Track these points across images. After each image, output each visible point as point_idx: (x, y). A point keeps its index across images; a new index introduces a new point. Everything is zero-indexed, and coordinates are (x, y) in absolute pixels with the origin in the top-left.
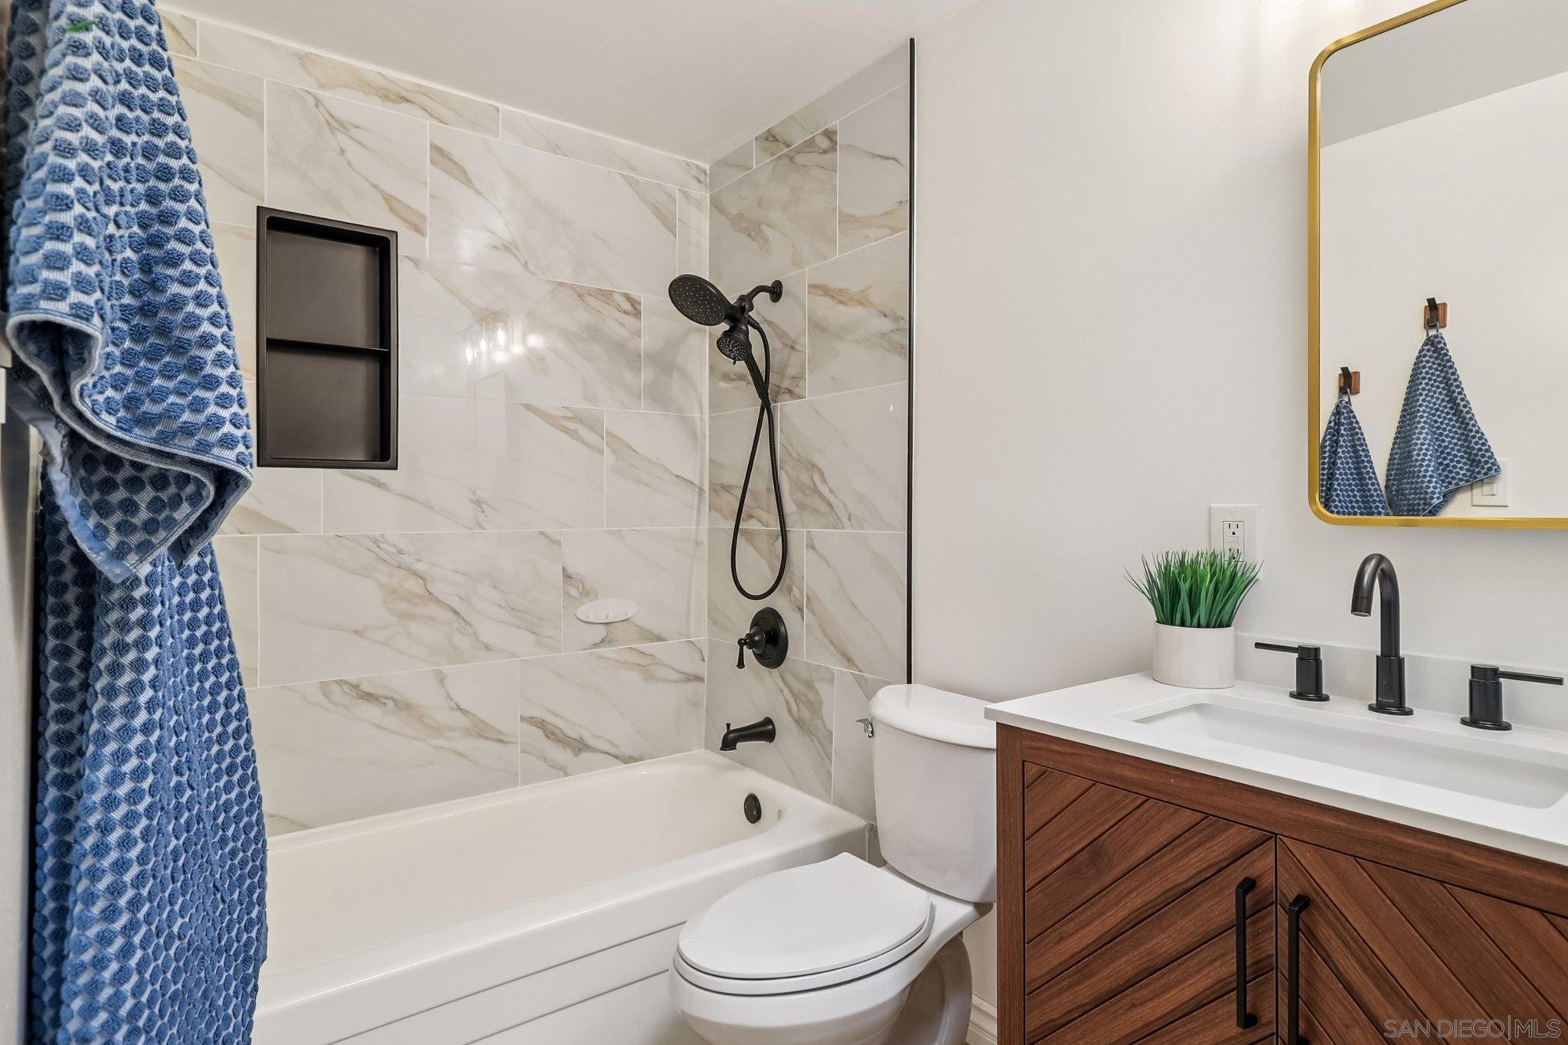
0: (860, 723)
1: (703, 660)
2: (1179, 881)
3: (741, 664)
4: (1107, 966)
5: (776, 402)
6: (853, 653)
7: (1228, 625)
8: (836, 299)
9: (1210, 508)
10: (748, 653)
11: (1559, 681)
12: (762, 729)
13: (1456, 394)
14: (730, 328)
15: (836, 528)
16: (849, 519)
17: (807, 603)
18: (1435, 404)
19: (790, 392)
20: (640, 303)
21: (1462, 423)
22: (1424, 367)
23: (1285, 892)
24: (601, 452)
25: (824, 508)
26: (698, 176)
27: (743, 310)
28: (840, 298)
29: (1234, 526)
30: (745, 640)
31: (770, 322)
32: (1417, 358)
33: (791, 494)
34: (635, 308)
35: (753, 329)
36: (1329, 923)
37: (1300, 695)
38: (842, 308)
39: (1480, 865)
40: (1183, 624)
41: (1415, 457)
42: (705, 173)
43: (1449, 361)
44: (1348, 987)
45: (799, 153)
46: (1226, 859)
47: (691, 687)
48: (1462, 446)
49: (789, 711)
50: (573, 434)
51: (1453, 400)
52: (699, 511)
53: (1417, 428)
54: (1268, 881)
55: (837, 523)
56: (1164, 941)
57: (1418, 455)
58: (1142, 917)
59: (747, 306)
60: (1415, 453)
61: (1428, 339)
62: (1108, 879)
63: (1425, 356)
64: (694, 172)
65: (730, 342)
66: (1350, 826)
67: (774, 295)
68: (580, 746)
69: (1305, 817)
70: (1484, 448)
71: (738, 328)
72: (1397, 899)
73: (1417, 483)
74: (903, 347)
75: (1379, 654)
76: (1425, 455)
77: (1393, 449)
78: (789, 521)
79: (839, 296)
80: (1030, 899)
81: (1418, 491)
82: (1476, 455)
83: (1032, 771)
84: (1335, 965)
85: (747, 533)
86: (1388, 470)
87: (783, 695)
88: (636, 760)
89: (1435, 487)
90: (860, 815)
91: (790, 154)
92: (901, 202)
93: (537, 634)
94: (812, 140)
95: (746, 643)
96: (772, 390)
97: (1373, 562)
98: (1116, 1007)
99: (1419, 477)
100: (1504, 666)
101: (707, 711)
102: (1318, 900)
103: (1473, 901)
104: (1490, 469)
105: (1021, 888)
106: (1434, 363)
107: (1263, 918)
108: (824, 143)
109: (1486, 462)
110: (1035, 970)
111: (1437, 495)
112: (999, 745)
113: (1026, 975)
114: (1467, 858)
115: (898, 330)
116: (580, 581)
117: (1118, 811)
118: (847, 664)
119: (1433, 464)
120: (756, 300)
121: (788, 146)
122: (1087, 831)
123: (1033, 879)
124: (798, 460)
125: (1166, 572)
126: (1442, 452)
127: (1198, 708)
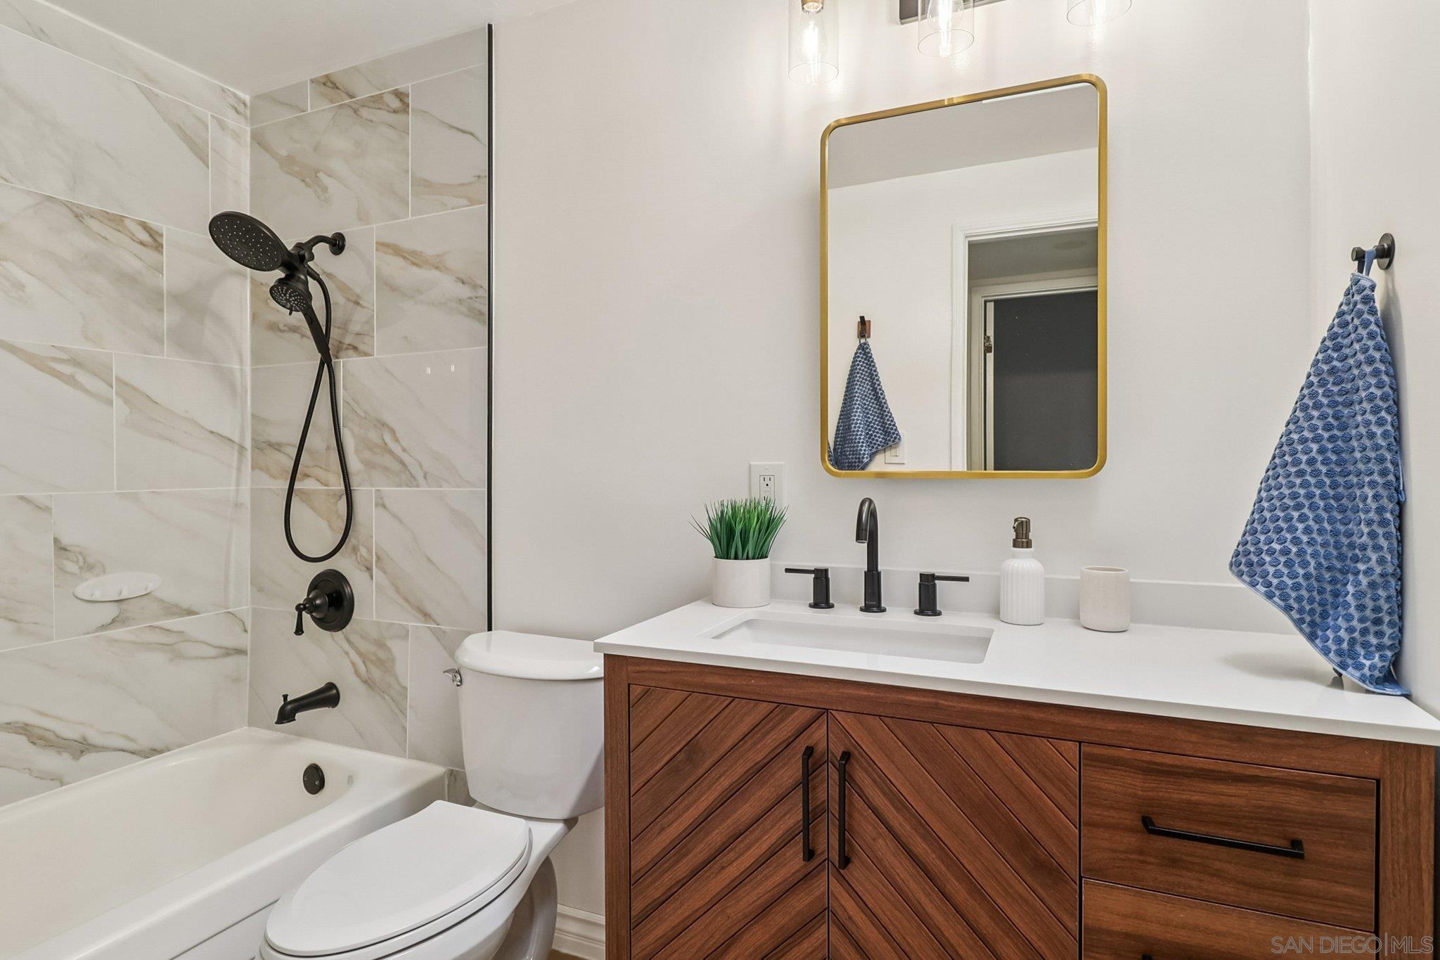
0: (447, 674)
1: (246, 631)
2: (758, 760)
3: (299, 630)
4: (701, 842)
5: (337, 358)
6: (430, 608)
7: (766, 557)
8: (408, 259)
9: (750, 465)
10: (306, 617)
11: (966, 579)
12: (323, 696)
13: (876, 386)
14: (286, 276)
15: (410, 487)
16: (425, 477)
17: (376, 561)
18: (864, 391)
19: (355, 348)
20: (161, 235)
21: (880, 406)
22: (858, 365)
23: (834, 751)
24: (110, 403)
25: (395, 466)
26: (236, 106)
27: (302, 259)
28: (413, 260)
29: (767, 478)
30: (304, 605)
31: (330, 274)
32: (854, 358)
33: (357, 452)
34: (155, 241)
35: (312, 280)
36: (862, 768)
37: (815, 605)
38: (415, 269)
39: (955, 707)
40: (736, 558)
41: (853, 429)
42: (244, 104)
43: (872, 362)
44: (875, 811)
45: (364, 106)
46: (792, 735)
47: (231, 661)
48: (879, 422)
49: (357, 672)
50: (71, 381)
51: (874, 389)
52: (239, 470)
53: (854, 408)
54: (821, 747)
55: (412, 481)
56: (745, 810)
57: (855, 427)
58: (729, 795)
59: (306, 255)
60: (853, 426)
61: (861, 345)
62: (701, 771)
63: (859, 357)
64: (232, 101)
65: (287, 291)
66: (877, 695)
67: (335, 248)
68: (82, 747)
69: (847, 694)
70: (892, 424)
71: (296, 278)
72: (905, 740)
73: (854, 447)
74: (481, 314)
75: (866, 570)
76: (859, 427)
77: (839, 423)
78: (354, 481)
79: (414, 258)
80: (634, 803)
81: (855, 452)
82: (888, 428)
83: (637, 691)
84: (867, 798)
85: (304, 493)
86: (835, 438)
87: (350, 659)
88: (161, 752)
89: (865, 450)
90: (439, 763)
91: (354, 106)
92: (479, 177)
93: (16, 621)
94: (380, 97)
95: (305, 608)
96: (332, 345)
97: (867, 504)
98: (708, 874)
99: (855, 443)
100: (938, 571)
101: (251, 686)
102: (856, 753)
103: (950, 732)
104: (895, 438)
105: (627, 793)
106: (864, 362)
107: (818, 775)
108: (396, 104)
109: (894, 433)
110: (638, 863)
111: (866, 456)
112: (606, 674)
113: (632, 867)
114: (946, 703)
115: (476, 298)
116: (80, 553)
117: (710, 713)
118: (423, 619)
119: (863, 434)
120: (315, 249)
121: (352, 97)
122: (684, 734)
123: (638, 785)
124: (366, 418)
125: (722, 518)
126: (868, 426)
127: (749, 623)
